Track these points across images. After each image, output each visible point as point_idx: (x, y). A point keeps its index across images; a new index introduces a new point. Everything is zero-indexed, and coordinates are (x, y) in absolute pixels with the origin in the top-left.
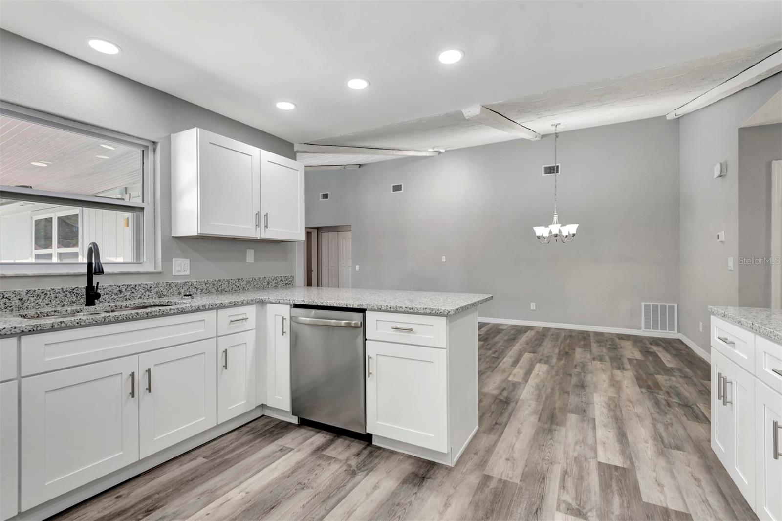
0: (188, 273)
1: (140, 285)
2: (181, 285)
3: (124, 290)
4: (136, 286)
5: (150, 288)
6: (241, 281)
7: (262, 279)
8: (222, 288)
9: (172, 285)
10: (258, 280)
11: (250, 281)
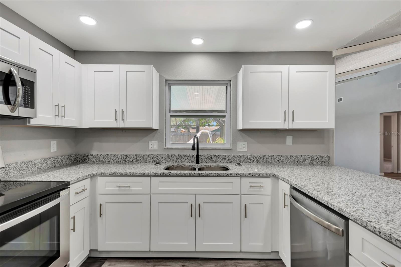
0: (245, 150)
1: (220, 155)
4: (218, 156)
5: (225, 157)
6: (281, 157)
7: (298, 157)
8: (267, 161)
9: (236, 157)
10: (295, 157)
11: (288, 158)
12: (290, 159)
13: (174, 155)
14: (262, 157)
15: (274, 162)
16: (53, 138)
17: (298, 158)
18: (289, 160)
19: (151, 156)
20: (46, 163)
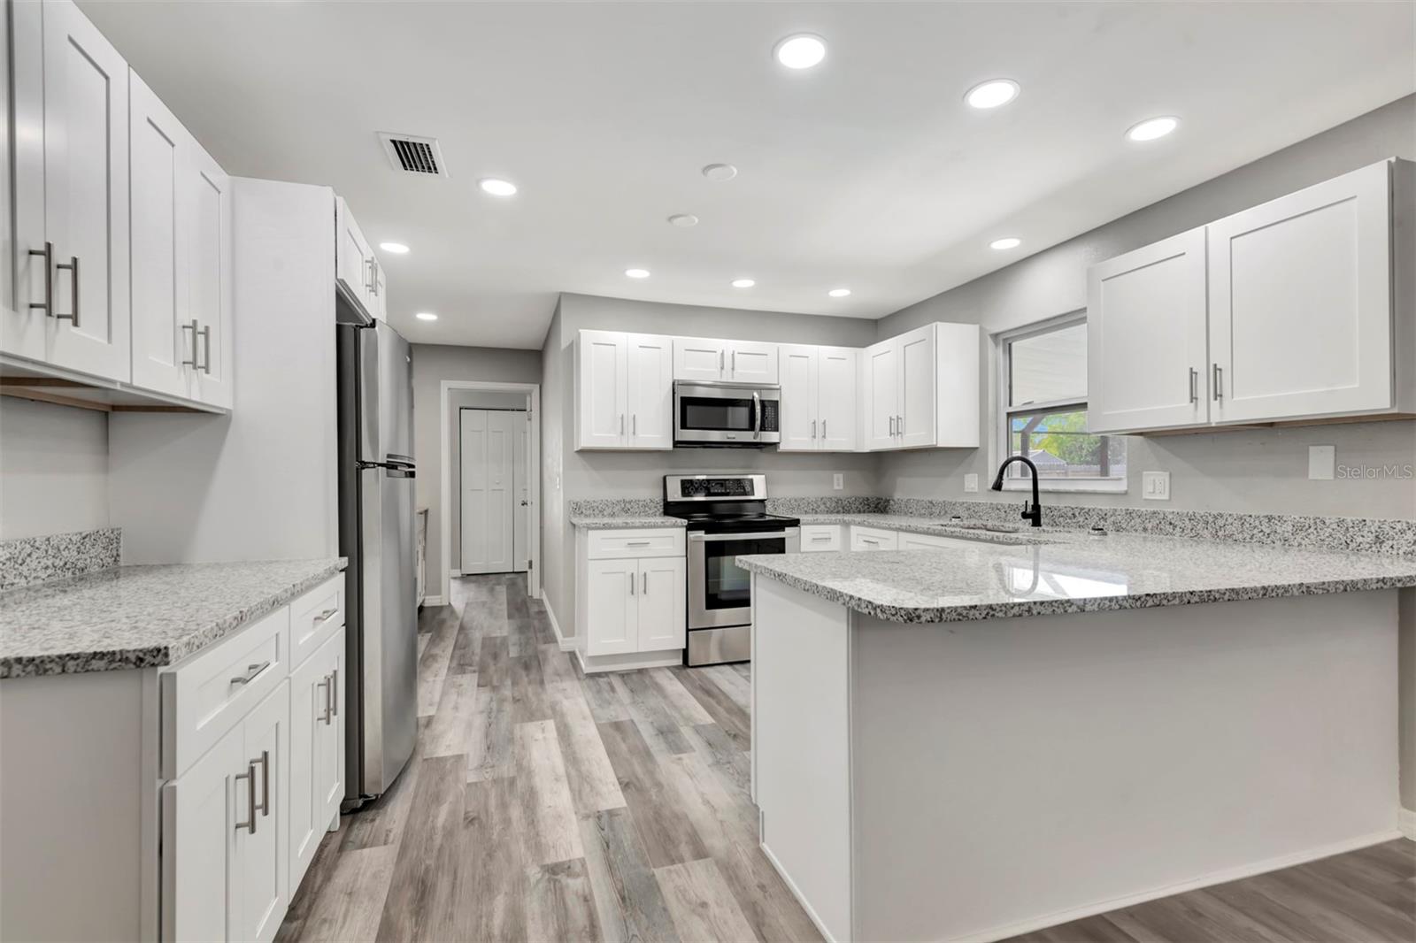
0: (1166, 497)
2: (1148, 517)
3: (1077, 514)
6: (1276, 522)
7: (1351, 525)
8: (1227, 532)
9: (1134, 515)
10: (1335, 526)
11: (1307, 527)
12: (1312, 530)
13: (1002, 505)
14: (1210, 519)
15: (1251, 538)
16: (838, 468)
17: (1347, 529)
18: (1312, 536)
19: (965, 505)
20: (824, 504)
